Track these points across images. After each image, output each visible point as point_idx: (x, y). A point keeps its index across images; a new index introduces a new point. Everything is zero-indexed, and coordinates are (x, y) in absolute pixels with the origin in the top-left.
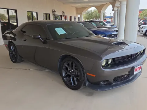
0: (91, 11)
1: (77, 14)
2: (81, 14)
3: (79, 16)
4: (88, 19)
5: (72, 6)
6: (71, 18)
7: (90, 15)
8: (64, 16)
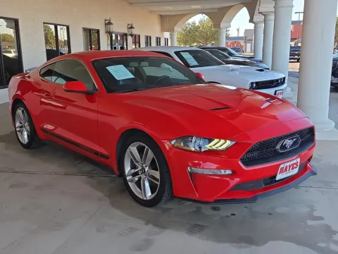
0: (194, 23)
1: (163, 30)
2: (171, 30)
3: (167, 35)
4: (185, 42)
5: (151, 12)
6: (148, 39)
7: (191, 34)
8: (132, 35)
